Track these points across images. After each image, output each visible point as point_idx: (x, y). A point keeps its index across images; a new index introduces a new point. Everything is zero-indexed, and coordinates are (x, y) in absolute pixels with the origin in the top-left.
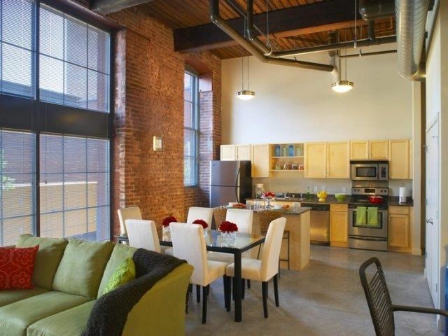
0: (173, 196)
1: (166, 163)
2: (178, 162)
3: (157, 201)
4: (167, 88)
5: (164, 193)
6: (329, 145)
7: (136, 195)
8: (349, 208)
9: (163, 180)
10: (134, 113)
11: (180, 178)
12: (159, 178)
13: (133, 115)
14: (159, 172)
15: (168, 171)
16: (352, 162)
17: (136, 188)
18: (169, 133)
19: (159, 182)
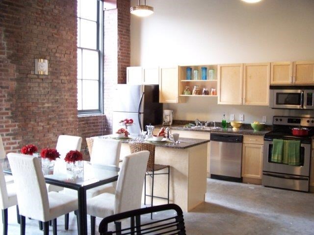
0: (62, 122)
1: (53, 87)
2: (70, 86)
3: (41, 128)
4: (53, 7)
5: (50, 119)
6: (246, 67)
7: (12, 122)
8: (265, 140)
9: (50, 105)
10: (7, 34)
11: (71, 103)
12: (44, 104)
13: (6, 36)
14: (42, 97)
15: (55, 95)
16: (272, 87)
17: (12, 113)
18: (57, 55)
19: (43, 108)
